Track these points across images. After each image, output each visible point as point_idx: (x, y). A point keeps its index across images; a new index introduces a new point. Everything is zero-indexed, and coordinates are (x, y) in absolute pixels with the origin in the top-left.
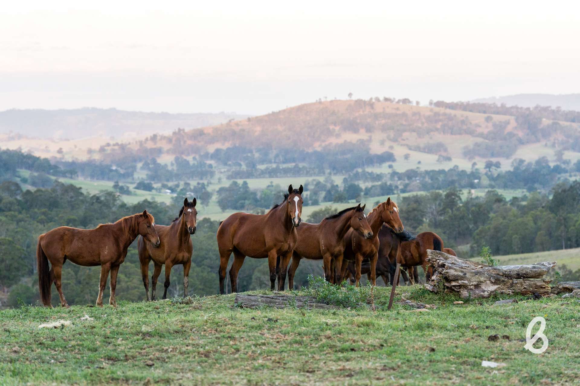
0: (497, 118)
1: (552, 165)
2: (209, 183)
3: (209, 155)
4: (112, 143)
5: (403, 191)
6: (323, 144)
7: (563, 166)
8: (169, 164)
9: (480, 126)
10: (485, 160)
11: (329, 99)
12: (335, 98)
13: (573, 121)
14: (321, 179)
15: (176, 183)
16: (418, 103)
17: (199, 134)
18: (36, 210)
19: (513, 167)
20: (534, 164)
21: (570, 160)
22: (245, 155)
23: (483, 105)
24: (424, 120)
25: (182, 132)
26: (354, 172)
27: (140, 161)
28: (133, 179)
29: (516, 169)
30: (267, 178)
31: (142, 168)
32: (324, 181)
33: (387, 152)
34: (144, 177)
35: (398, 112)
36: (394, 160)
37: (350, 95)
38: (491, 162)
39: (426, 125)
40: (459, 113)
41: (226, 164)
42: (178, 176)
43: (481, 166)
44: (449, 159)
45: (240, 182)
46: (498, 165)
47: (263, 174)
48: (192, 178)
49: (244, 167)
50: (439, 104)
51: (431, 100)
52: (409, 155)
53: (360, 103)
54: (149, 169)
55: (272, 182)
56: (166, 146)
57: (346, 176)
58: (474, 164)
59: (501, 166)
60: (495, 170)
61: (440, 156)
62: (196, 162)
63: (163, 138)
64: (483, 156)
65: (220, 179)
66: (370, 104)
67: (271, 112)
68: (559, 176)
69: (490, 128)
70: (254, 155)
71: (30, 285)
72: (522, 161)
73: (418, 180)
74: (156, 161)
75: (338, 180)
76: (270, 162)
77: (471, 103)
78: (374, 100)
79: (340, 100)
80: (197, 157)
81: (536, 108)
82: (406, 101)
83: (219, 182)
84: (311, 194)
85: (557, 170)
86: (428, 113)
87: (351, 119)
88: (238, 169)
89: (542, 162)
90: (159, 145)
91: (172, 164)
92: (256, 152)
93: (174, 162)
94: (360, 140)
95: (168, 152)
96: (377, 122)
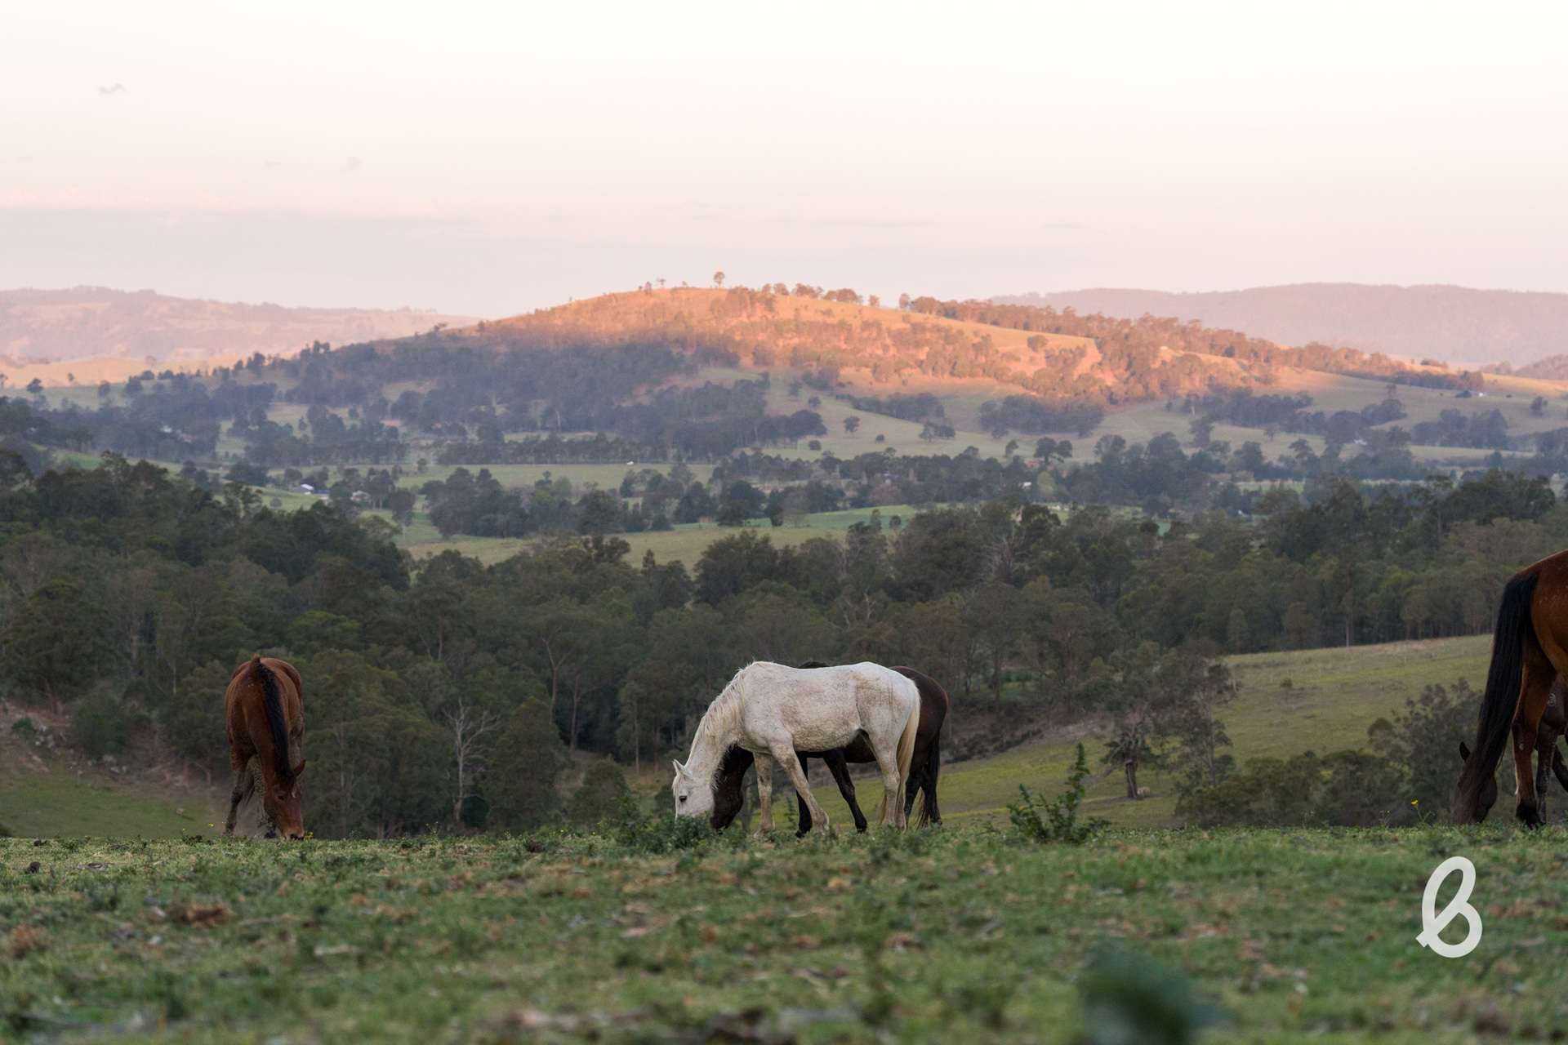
0: (1059, 342)
1: (1189, 452)
2: (398, 473)
3: (389, 407)
4: (156, 372)
5: (858, 503)
6: (657, 390)
7: (1215, 456)
8: (295, 426)
9: (1018, 360)
10: (1036, 438)
11: (669, 286)
12: (684, 283)
13: (1229, 353)
14: (664, 470)
15: (319, 468)
16: (874, 300)
17: (364, 356)
18: (71, 519)
19: (1100, 456)
20: (1145, 449)
21: (1227, 444)
22: (472, 409)
23: (1024, 310)
24: (888, 341)
25: (322, 351)
26: (737, 453)
27: (226, 415)
28: (214, 456)
29: (1108, 458)
30: (531, 463)
31: (232, 433)
32: (669, 474)
33: (804, 412)
34: (241, 452)
35: (830, 320)
36: (822, 431)
37: (719, 276)
38: (1052, 441)
39: (892, 351)
40: (968, 327)
41: (428, 429)
42: (321, 454)
43: (1026, 451)
44: (948, 433)
45: (474, 470)
46: (1065, 450)
47: (521, 454)
48: (355, 457)
49: (473, 436)
50: (923, 305)
51: (904, 295)
52: (857, 420)
53: (742, 298)
54: (250, 436)
55: (547, 474)
56: (284, 385)
57: (719, 464)
58: (1012, 445)
59: (1073, 453)
60: (1059, 459)
61: (929, 424)
62: (358, 423)
63: (279, 364)
64: (1028, 428)
65: (422, 463)
66: (765, 299)
67: (532, 312)
68: (1214, 476)
69: (1041, 363)
70: (494, 409)
71: (117, 699)
72: (1119, 442)
73: (889, 477)
74: (265, 417)
75: (701, 473)
76: (533, 428)
77: (996, 304)
78: (772, 291)
79: (694, 289)
80: (360, 410)
81: (1144, 320)
82: (846, 295)
83: (420, 469)
84: (644, 504)
85: (1201, 464)
86: (899, 325)
87: (721, 332)
88: (460, 441)
89: (1163, 444)
90: (268, 379)
91: (302, 426)
92: (498, 403)
93: (306, 421)
94: (742, 381)
95: (290, 398)
96: (781, 343)
